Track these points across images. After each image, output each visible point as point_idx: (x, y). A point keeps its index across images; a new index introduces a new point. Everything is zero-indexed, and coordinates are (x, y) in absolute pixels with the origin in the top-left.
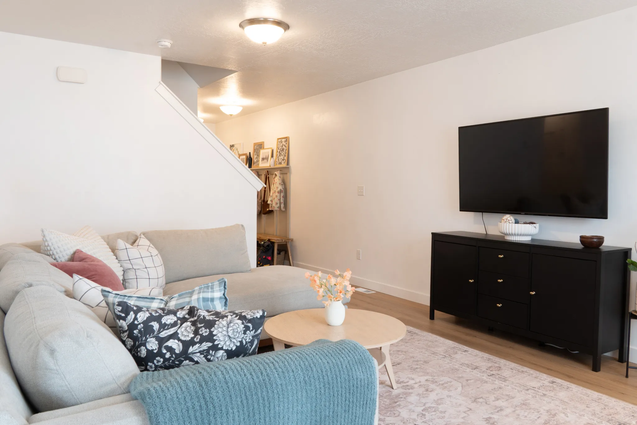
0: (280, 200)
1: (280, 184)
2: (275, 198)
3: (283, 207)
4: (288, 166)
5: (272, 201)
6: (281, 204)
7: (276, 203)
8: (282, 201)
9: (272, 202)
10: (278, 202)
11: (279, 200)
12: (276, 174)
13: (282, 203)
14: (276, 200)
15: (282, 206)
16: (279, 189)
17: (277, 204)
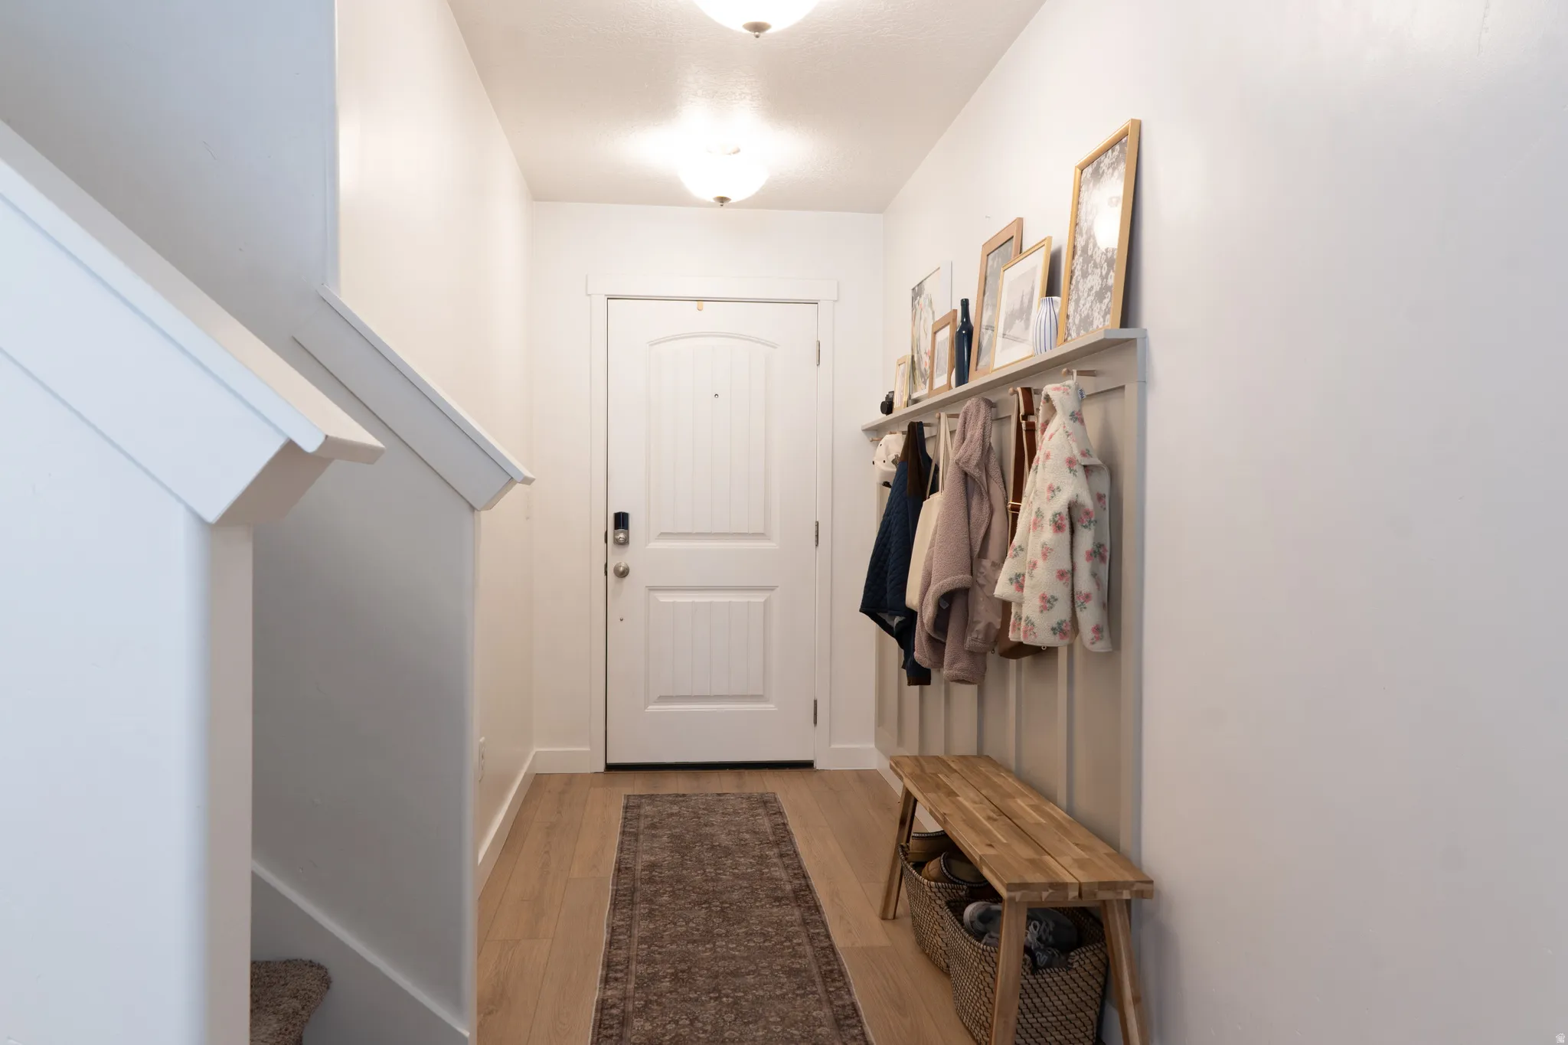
0: (1069, 575)
1: (1071, 462)
2: (1040, 563)
3: (1097, 630)
4: (1126, 333)
5: (1018, 581)
6: (1078, 602)
7: (1043, 598)
8: (1085, 583)
9: (1020, 587)
10: (1061, 591)
11: (1061, 575)
12: (1052, 394)
13: (1088, 597)
14: (1042, 579)
15: (1089, 617)
16: (1060, 503)
17: (1048, 602)
